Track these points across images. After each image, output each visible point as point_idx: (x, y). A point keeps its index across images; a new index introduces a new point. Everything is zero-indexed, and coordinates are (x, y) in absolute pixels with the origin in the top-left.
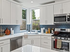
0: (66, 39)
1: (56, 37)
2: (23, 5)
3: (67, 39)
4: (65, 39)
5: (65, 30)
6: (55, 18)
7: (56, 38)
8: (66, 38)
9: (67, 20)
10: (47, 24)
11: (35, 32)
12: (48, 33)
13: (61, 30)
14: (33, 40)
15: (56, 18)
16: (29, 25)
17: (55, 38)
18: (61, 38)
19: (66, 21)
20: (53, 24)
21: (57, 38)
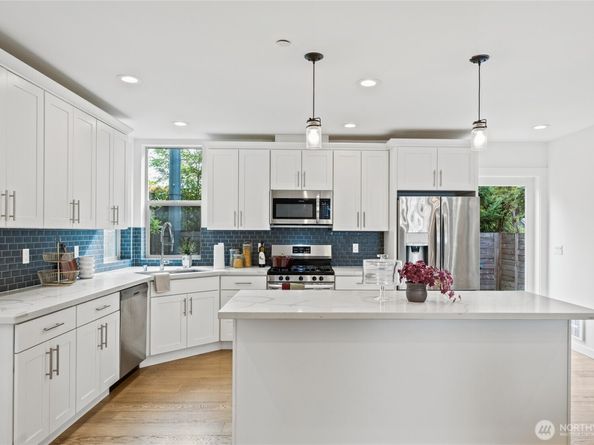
0: (318, 280)
1: (284, 277)
2: (132, 130)
3: (321, 279)
4: (314, 278)
5: (307, 250)
6: (278, 205)
7: (284, 280)
8: (318, 277)
9: (318, 215)
10: (241, 229)
11: (180, 265)
12: (244, 265)
13: (296, 250)
14: (189, 296)
15: (281, 204)
16: (136, 229)
17: (281, 278)
18: (301, 278)
19: (314, 217)
20: (267, 228)
21: (287, 278)
